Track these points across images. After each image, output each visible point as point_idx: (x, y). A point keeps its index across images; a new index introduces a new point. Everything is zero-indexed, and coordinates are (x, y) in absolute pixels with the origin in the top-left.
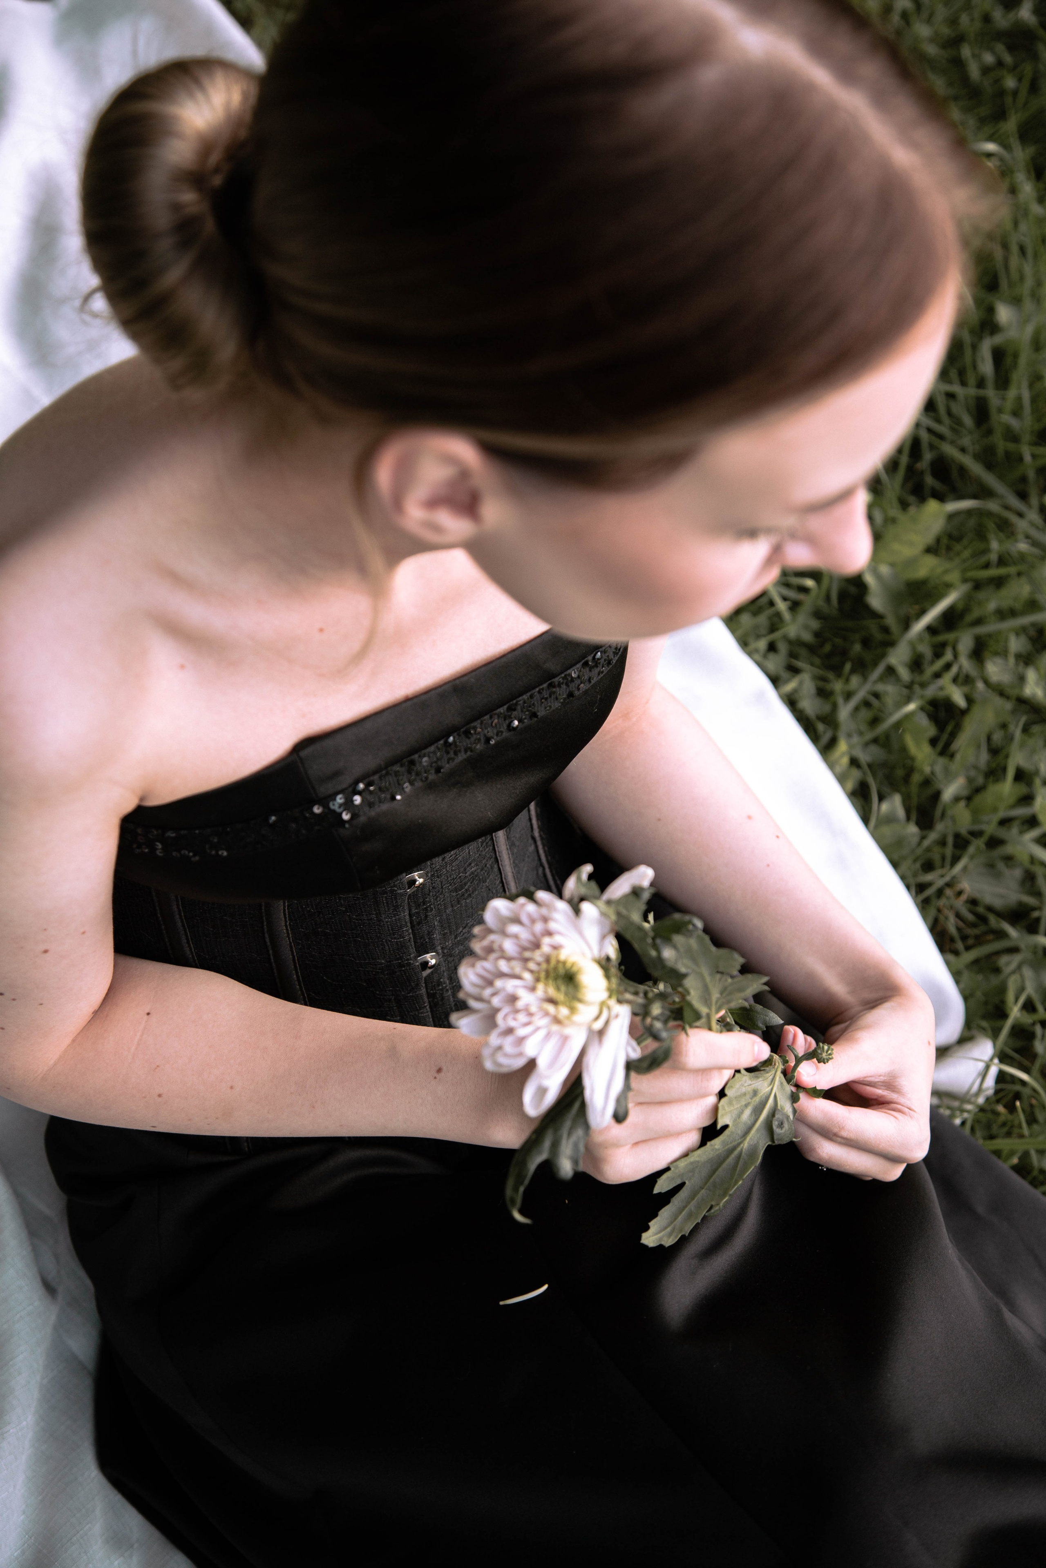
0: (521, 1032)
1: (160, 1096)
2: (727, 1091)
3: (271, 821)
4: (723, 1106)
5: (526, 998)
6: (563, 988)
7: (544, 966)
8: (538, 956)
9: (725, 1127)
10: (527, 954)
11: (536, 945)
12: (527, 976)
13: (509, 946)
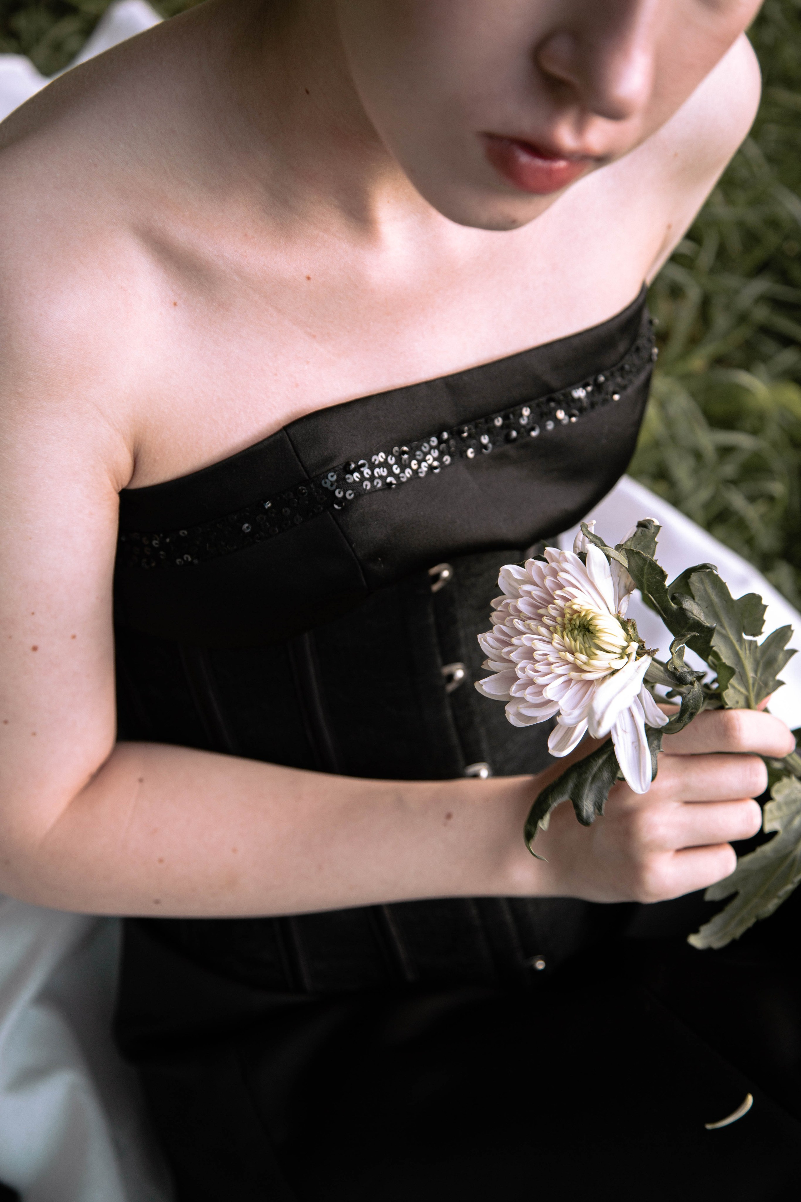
0: (541, 681)
1: (161, 861)
2: (774, 794)
3: (266, 507)
4: (771, 811)
5: (541, 647)
6: (580, 638)
7: (559, 619)
8: (551, 610)
9: (774, 834)
10: (541, 611)
11: (550, 600)
12: (543, 630)
13: (522, 604)
